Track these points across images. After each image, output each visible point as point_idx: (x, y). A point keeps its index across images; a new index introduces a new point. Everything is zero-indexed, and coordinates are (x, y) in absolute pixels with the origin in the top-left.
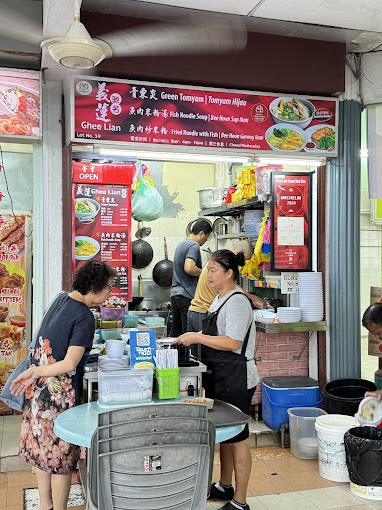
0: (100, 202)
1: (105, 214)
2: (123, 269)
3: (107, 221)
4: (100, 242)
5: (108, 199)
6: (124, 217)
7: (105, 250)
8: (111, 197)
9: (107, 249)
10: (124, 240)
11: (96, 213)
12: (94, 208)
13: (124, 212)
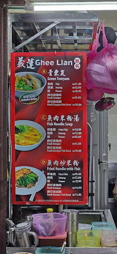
0: (47, 76)
1: (53, 91)
2: (76, 163)
3: (55, 100)
4: (46, 127)
5: (56, 72)
6: (78, 94)
7: (52, 137)
8: (59, 68)
9: (55, 136)
10: (76, 125)
11: (40, 90)
12: (38, 83)
13: (77, 88)
